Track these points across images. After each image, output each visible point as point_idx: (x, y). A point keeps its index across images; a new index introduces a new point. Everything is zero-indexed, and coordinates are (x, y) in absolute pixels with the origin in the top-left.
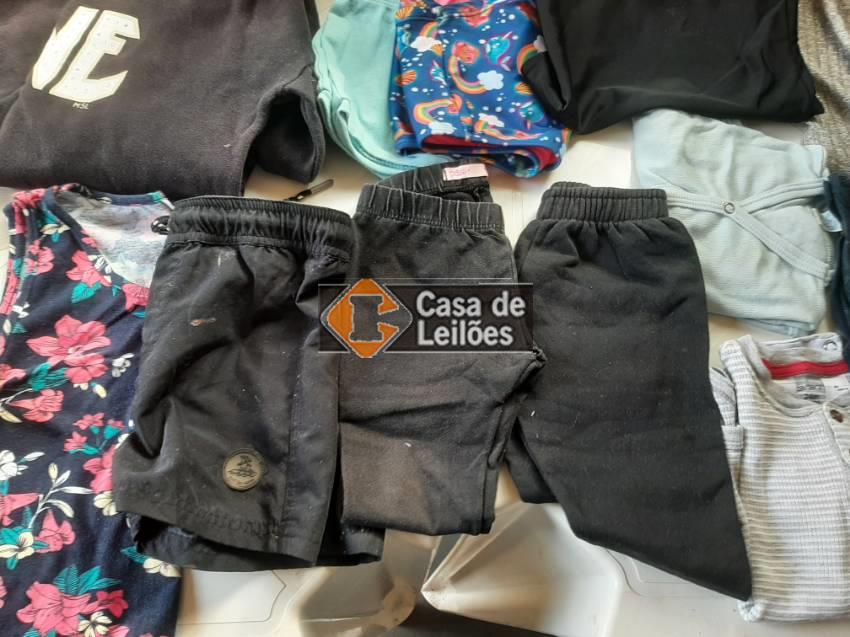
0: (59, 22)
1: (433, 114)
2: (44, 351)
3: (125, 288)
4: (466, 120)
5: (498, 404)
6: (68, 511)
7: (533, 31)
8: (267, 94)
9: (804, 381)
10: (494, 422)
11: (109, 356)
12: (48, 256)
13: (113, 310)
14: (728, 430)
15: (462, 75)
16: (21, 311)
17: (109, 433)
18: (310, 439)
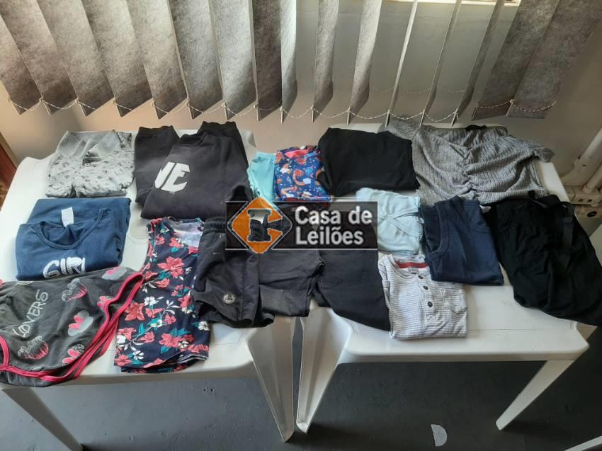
0: (162, 167)
1: (288, 192)
2: (163, 267)
3: (189, 248)
4: (298, 193)
5: (309, 277)
6: (173, 312)
7: (321, 165)
8: (234, 187)
9: (411, 268)
10: (308, 282)
11: (184, 268)
12: (162, 239)
13: (185, 254)
14: (384, 282)
15: (297, 180)
16: (155, 255)
17: (185, 291)
18: (251, 288)
